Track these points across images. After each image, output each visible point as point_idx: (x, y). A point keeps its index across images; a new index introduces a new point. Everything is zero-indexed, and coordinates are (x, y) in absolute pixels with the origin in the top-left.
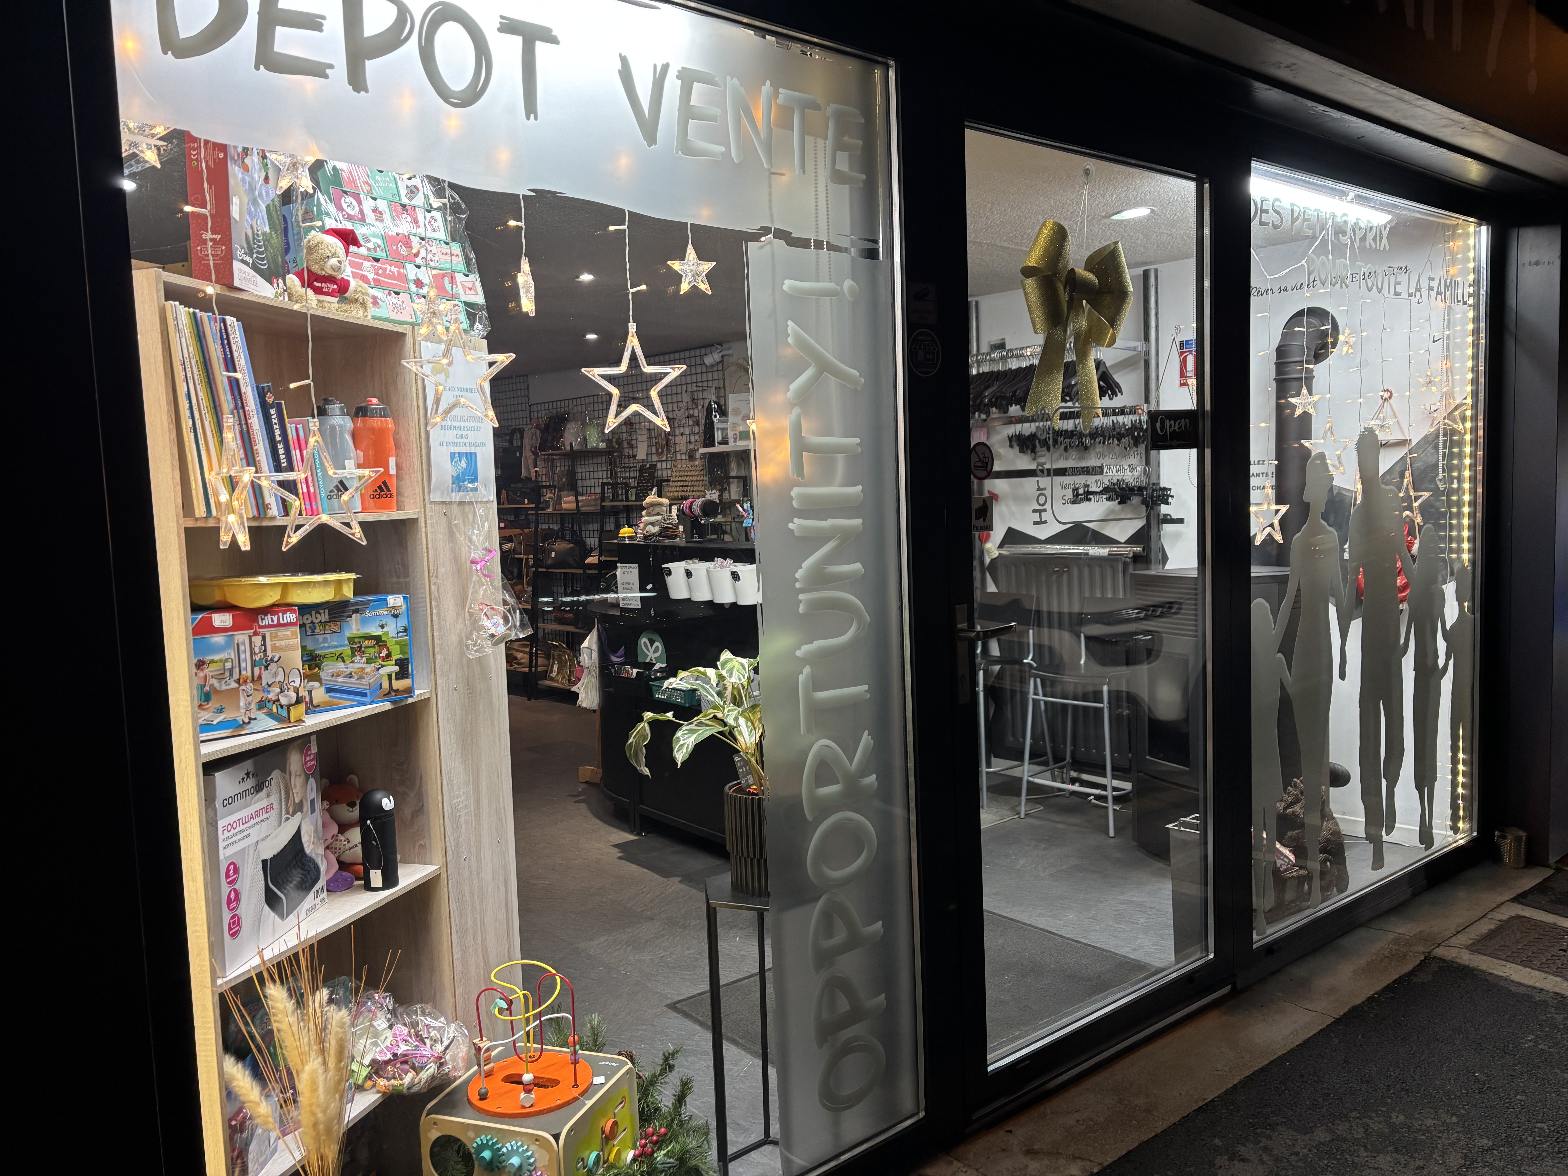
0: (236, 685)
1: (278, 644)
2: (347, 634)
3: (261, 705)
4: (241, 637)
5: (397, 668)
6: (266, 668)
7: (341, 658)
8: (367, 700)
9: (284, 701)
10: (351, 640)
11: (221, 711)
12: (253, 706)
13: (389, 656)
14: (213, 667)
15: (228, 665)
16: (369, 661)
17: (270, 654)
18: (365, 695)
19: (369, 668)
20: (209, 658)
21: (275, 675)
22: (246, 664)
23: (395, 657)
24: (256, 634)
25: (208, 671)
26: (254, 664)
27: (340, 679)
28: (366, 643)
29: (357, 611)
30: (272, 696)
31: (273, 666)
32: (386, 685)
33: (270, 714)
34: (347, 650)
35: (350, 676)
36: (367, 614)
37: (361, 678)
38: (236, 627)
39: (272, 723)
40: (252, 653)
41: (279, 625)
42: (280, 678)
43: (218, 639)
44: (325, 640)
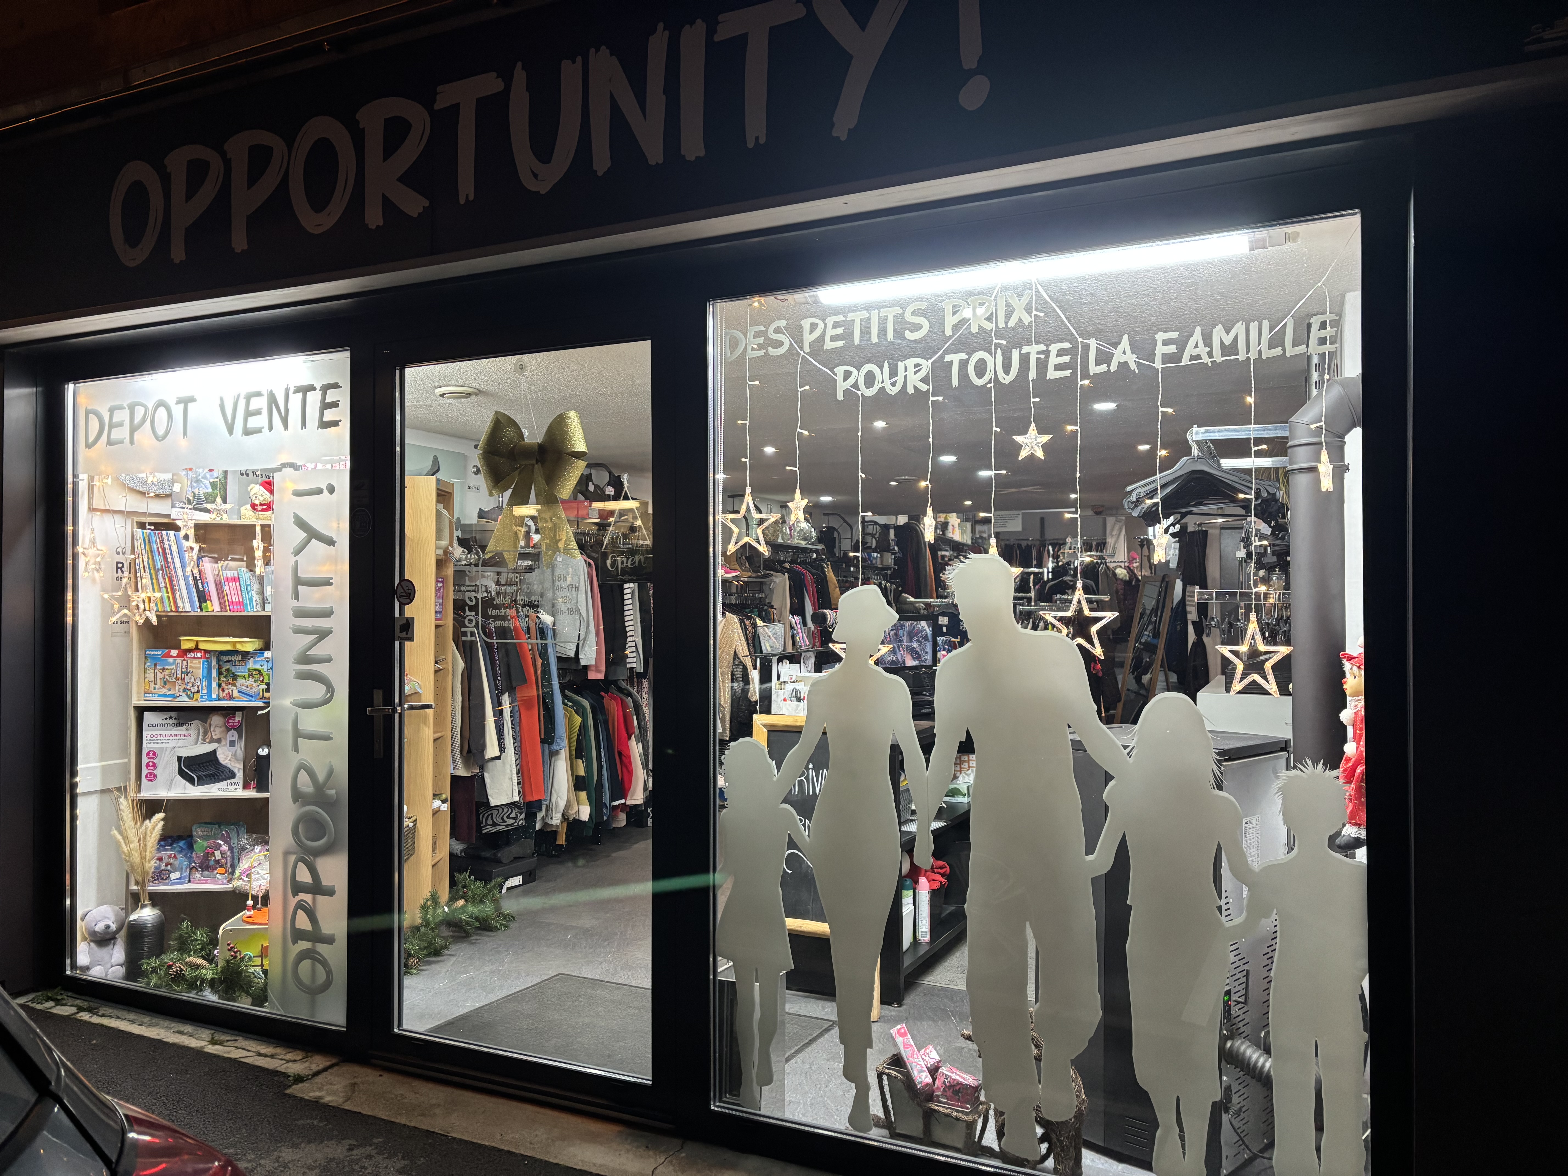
0: (174, 680)
1: (193, 665)
2: (248, 667)
3: (185, 690)
4: (179, 660)
5: (266, 687)
6: (187, 675)
7: (244, 677)
8: (253, 699)
9: (193, 690)
10: (249, 670)
11: (170, 690)
12: (181, 690)
13: (263, 680)
14: (168, 671)
15: (173, 671)
16: (255, 681)
17: (189, 670)
18: (252, 697)
19: (255, 684)
20: (166, 667)
21: (190, 679)
22: (179, 672)
23: (265, 681)
24: (184, 660)
25: (167, 672)
26: (182, 672)
27: (243, 687)
28: (255, 673)
29: (252, 657)
30: (188, 687)
31: (189, 675)
32: (261, 694)
33: (187, 695)
34: (247, 675)
35: (247, 686)
36: (256, 659)
37: (251, 689)
38: (178, 656)
39: (187, 699)
40: (182, 668)
41: (194, 658)
42: (192, 680)
43: (171, 660)
44: (239, 669)
